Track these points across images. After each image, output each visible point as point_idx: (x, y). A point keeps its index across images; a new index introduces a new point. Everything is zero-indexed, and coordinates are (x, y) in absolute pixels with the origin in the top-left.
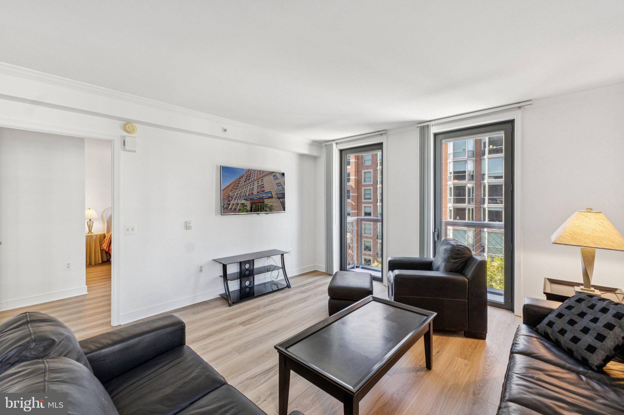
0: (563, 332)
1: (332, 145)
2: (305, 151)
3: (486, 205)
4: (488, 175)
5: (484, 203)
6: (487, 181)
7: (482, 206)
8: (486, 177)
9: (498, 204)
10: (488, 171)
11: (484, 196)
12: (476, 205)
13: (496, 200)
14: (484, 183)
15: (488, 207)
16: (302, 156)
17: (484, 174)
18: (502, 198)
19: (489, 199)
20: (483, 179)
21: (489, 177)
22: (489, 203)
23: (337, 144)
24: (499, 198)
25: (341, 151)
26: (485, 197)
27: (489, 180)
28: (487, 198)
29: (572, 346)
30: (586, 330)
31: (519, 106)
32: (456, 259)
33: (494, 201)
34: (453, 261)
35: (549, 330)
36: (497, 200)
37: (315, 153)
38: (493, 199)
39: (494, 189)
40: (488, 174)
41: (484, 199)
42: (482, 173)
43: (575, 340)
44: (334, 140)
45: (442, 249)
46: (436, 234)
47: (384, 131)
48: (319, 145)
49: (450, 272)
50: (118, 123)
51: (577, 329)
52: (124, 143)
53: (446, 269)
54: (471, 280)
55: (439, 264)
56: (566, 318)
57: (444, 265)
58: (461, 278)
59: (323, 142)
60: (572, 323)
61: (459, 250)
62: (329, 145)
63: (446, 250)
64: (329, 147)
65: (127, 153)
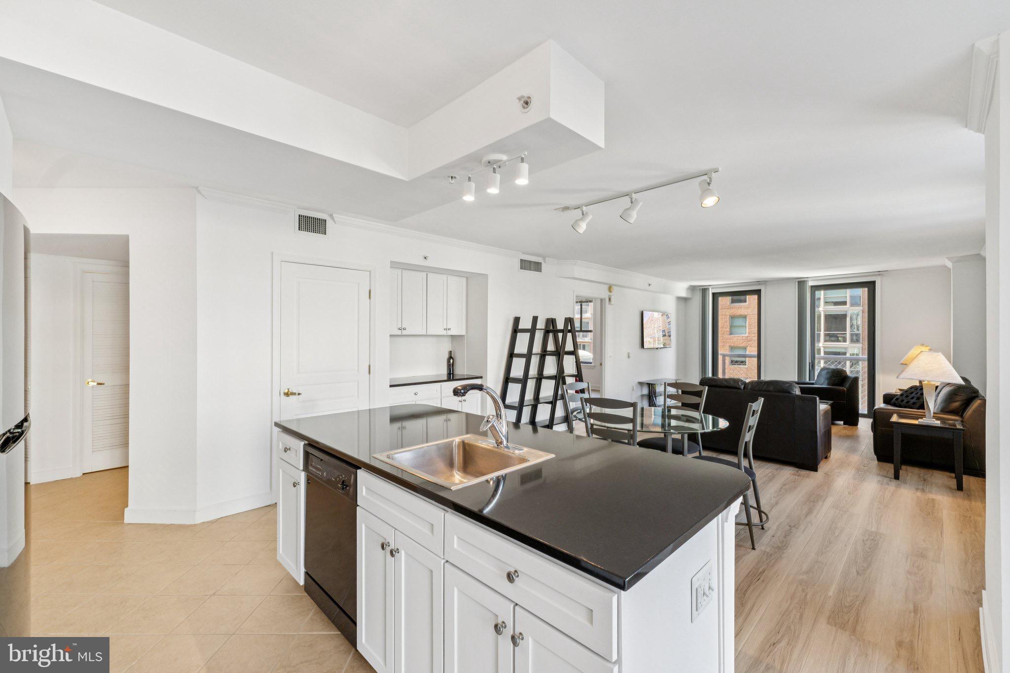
0: (902, 401)
1: (709, 289)
2: (683, 294)
3: (821, 344)
4: (824, 300)
5: (819, 340)
6: (823, 308)
8: (822, 302)
9: (840, 341)
11: (819, 331)
13: (836, 336)
14: (820, 312)
15: (823, 347)
16: (680, 299)
18: (846, 334)
19: (826, 335)
21: (826, 303)
22: (825, 341)
23: (712, 288)
24: (839, 334)
25: (714, 294)
26: (821, 331)
28: (822, 333)
29: (906, 405)
30: (912, 398)
31: (880, 273)
32: (836, 377)
33: (833, 339)
34: (834, 378)
35: (896, 402)
36: (838, 337)
37: (689, 296)
38: (831, 336)
39: (836, 322)
43: (908, 401)
44: (710, 286)
45: (824, 372)
46: (811, 364)
47: (765, 282)
48: (693, 288)
49: (833, 385)
50: (607, 287)
51: (909, 397)
52: (610, 300)
53: (828, 384)
54: (848, 390)
55: (822, 382)
56: (905, 395)
57: (827, 382)
58: (841, 388)
59: (701, 288)
60: (907, 396)
61: (838, 371)
62: (705, 289)
63: (828, 372)
64: (704, 290)
65: (610, 306)
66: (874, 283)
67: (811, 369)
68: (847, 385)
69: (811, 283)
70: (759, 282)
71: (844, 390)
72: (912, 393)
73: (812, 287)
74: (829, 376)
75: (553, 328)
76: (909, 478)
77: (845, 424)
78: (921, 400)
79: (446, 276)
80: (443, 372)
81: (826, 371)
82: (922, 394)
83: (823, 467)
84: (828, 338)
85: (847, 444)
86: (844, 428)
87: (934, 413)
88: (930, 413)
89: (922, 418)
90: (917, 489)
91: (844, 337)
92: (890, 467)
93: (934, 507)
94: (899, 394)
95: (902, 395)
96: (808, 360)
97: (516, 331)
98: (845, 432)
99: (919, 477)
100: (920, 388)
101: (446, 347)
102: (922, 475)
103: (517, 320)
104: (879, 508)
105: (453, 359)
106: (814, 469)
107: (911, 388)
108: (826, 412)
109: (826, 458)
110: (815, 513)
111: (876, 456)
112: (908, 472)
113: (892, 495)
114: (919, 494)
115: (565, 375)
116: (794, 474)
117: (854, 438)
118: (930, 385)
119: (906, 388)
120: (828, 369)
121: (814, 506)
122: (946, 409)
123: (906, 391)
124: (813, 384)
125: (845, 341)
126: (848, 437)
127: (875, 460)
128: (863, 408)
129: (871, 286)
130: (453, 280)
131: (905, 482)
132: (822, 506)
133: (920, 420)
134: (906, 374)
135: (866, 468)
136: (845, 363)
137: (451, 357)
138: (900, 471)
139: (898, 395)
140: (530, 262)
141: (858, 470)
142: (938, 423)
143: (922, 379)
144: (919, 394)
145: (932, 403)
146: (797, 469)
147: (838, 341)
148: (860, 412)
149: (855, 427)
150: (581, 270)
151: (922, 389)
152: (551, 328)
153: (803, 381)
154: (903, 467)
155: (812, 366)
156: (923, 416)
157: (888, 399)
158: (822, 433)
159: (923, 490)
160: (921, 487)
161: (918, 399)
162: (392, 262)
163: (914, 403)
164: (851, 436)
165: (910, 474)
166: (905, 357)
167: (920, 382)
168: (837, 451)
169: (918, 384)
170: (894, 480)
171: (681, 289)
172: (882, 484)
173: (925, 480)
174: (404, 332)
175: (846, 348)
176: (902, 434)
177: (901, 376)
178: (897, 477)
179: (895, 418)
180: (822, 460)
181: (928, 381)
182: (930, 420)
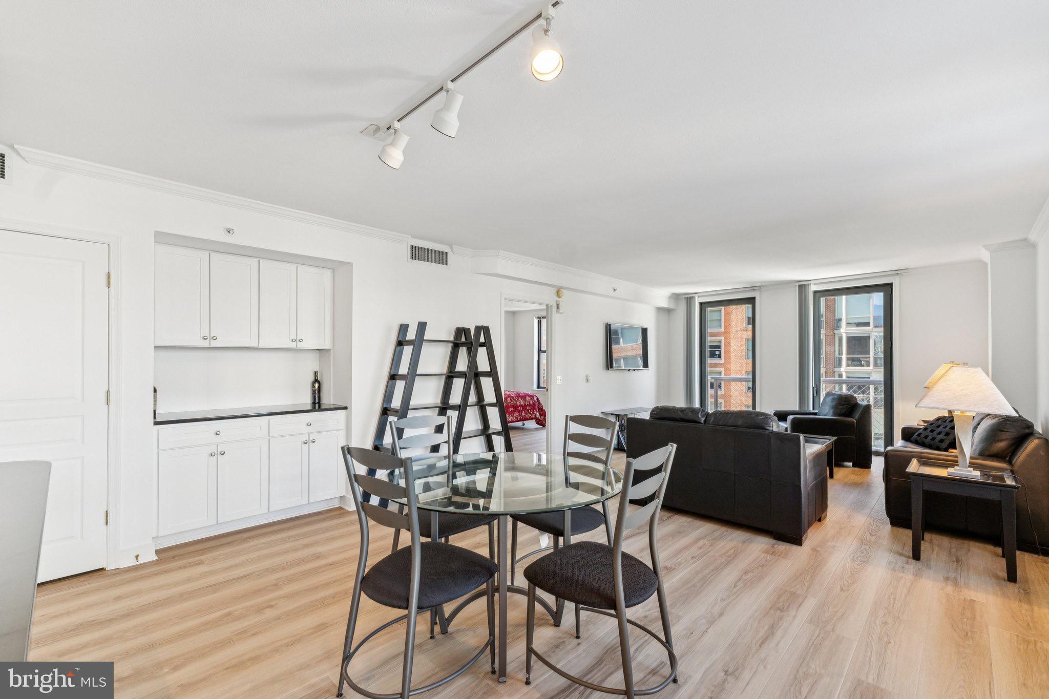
0: (926, 437)
1: (694, 297)
2: (664, 304)
3: (843, 369)
4: (846, 321)
5: (840, 365)
7: (836, 369)
8: (844, 323)
9: (863, 366)
10: (847, 315)
11: (839, 354)
12: (826, 369)
13: (859, 360)
14: (840, 334)
15: (846, 372)
16: (660, 310)
17: (840, 320)
18: (870, 357)
19: (848, 359)
20: (839, 327)
21: (848, 324)
22: (848, 365)
23: (698, 296)
24: (862, 357)
25: (701, 304)
26: (842, 355)
27: (847, 329)
28: (844, 357)
29: (932, 442)
30: (940, 433)
31: (897, 272)
32: (843, 405)
33: (856, 363)
34: (842, 407)
35: (918, 439)
36: (861, 361)
37: (672, 306)
38: (853, 360)
39: (859, 345)
40: (847, 319)
41: (840, 360)
42: (837, 317)
43: (933, 439)
44: (696, 293)
45: (829, 399)
46: (815, 389)
47: (758, 287)
48: (676, 297)
49: (839, 416)
50: (554, 290)
51: (935, 433)
52: (558, 307)
53: (834, 414)
54: (859, 421)
55: (826, 411)
56: (929, 430)
57: (832, 411)
58: (849, 419)
59: (686, 296)
60: (932, 431)
61: (846, 398)
62: (690, 297)
63: (833, 399)
64: (689, 299)
65: (559, 315)
66: (890, 285)
67: (815, 395)
68: (857, 415)
69: (814, 288)
70: (753, 288)
71: (853, 422)
72: (939, 426)
73: (815, 292)
74: (834, 403)
75: (466, 340)
76: (934, 556)
77: (854, 466)
78: (951, 436)
79: (295, 266)
80: (306, 400)
81: (831, 397)
82: (953, 428)
83: (812, 537)
84: (850, 362)
85: (853, 496)
86: (853, 473)
87: (971, 458)
88: (966, 460)
89: (953, 466)
90: (947, 579)
91: (868, 361)
92: (907, 535)
93: (974, 618)
94: (922, 427)
95: (925, 429)
96: (811, 383)
97: (400, 343)
98: (853, 477)
99: (950, 553)
100: (949, 419)
101: (308, 367)
102: (953, 550)
103: (404, 328)
104: (886, 623)
105: (319, 383)
106: (797, 540)
107: (938, 419)
108: (817, 456)
109: (820, 520)
110: (779, 633)
111: (888, 518)
112: (935, 545)
113: (909, 591)
114: (949, 589)
115: (485, 403)
116: (766, 552)
117: (864, 486)
118: (963, 417)
119: (931, 419)
120: (834, 394)
121: (781, 618)
122: (986, 452)
123: (931, 424)
124: (816, 414)
125: (868, 365)
126: (856, 485)
127: (887, 524)
128: (878, 445)
129: (887, 289)
130: (306, 272)
131: (928, 567)
132: (795, 617)
133: (951, 470)
134: (926, 402)
135: (873, 539)
136: (869, 389)
137: (316, 381)
138: (922, 542)
139: (920, 429)
140: (428, 250)
141: (862, 541)
142: (976, 474)
143: (951, 408)
144: (948, 428)
145: (968, 443)
146: (774, 541)
147: (861, 365)
148: (874, 448)
149: (866, 470)
150: (506, 264)
151: (952, 421)
152: (463, 339)
153: (805, 410)
154: (927, 536)
155: (817, 391)
156: (954, 463)
157: (908, 434)
158: (809, 489)
159: (955, 582)
160: (952, 575)
161: (947, 434)
162: (157, 234)
163: (942, 441)
164: (861, 483)
165: (936, 548)
166: (931, 378)
167: (950, 412)
168: (835, 511)
169: (946, 414)
170: (913, 561)
171: (661, 296)
172: (894, 570)
173: (958, 561)
174: (214, 344)
175: (870, 373)
176: (923, 490)
177: (921, 404)
178: (916, 556)
179: (914, 467)
180: (809, 526)
181: (962, 412)
182: (966, 471)
